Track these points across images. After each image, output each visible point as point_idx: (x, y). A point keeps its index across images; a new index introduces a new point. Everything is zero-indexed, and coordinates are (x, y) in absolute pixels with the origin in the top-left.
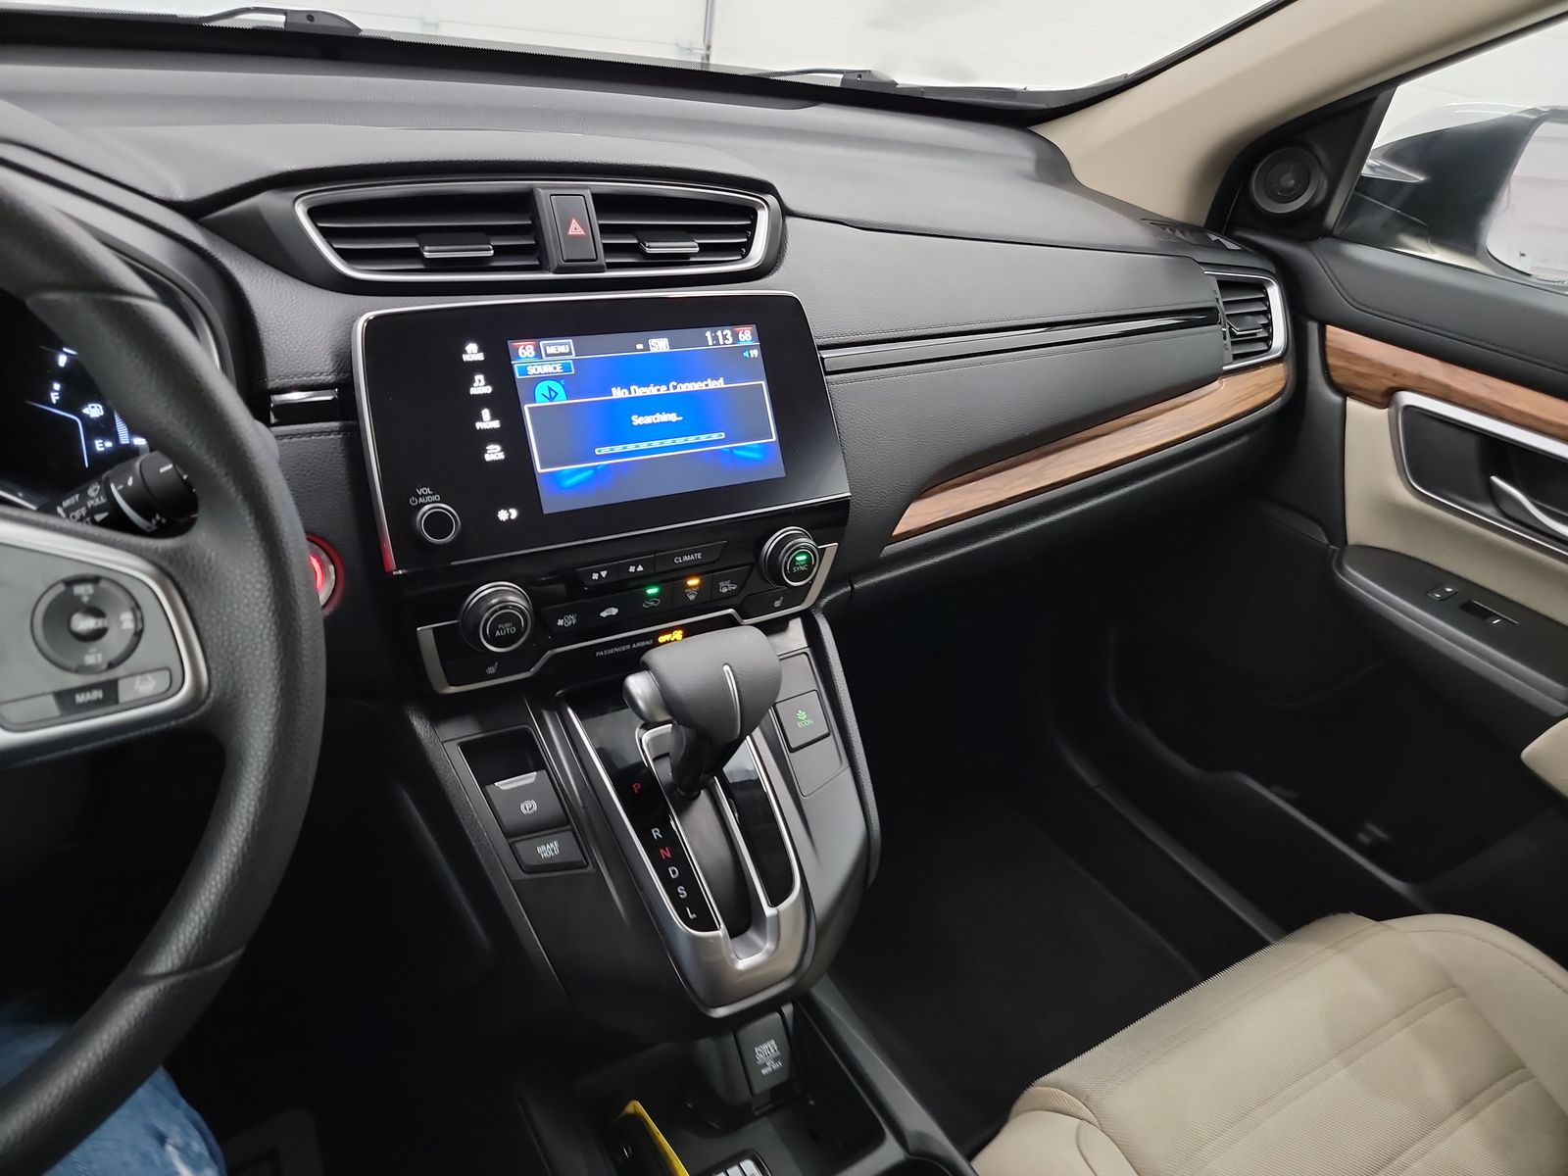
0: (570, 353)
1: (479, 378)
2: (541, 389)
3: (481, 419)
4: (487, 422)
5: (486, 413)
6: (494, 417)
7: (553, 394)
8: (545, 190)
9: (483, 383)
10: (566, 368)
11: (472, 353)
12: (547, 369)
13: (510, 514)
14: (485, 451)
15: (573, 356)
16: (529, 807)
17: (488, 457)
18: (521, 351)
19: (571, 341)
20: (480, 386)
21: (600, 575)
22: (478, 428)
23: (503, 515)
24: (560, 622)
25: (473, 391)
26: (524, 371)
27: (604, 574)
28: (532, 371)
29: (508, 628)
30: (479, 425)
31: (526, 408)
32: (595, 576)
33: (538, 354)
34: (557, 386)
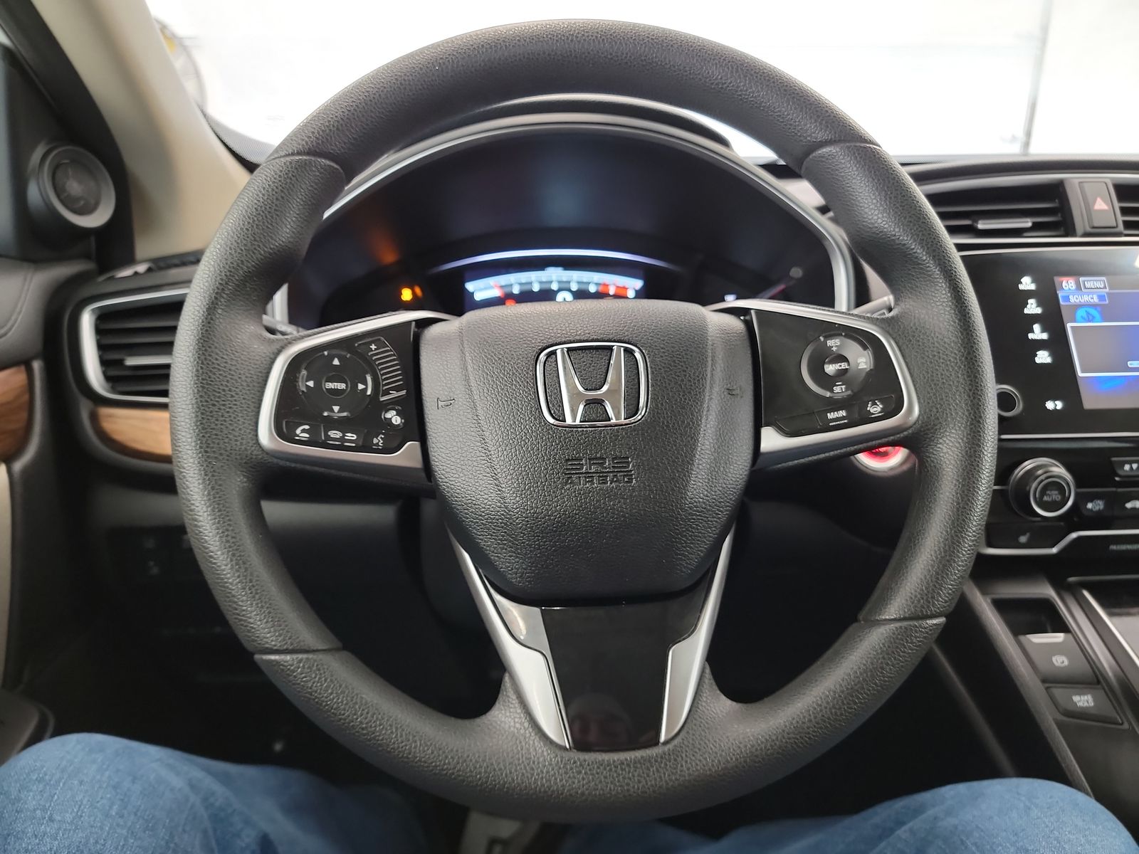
0: (1105, 287)
1: (1032, 302)
2: (1081, 313)
3: (1032, 331)
4: (1038, 333)
5: (1037, 327)
6: (1043, 331)
7: (1091, 318)
8: (1072, 179)
9: (1035, 305)
10: (1101, 297)
11: (1027, 283)
12: (1086, 299)
13: (1056, 405)
14: (1036, 355)
15: (1107, 290)
16: (1060, 661)
17: (1038, 360)
18: (1064, 284)
19: (1104, 278)
20: (1032, 308)
21: (1131, 468)
22: (1030, 338)
23: (1050, 405)
24: (1090, 506)
25: (1026, 311)
26: (1067, 299)
27: (1135, 466)
28: (1073, 300)
29: (1054, 495)
30: (1031, 336)
31: (1069, 326)
32: (1127, 467)
33: (1078, 287)
34: (1093, 312)
